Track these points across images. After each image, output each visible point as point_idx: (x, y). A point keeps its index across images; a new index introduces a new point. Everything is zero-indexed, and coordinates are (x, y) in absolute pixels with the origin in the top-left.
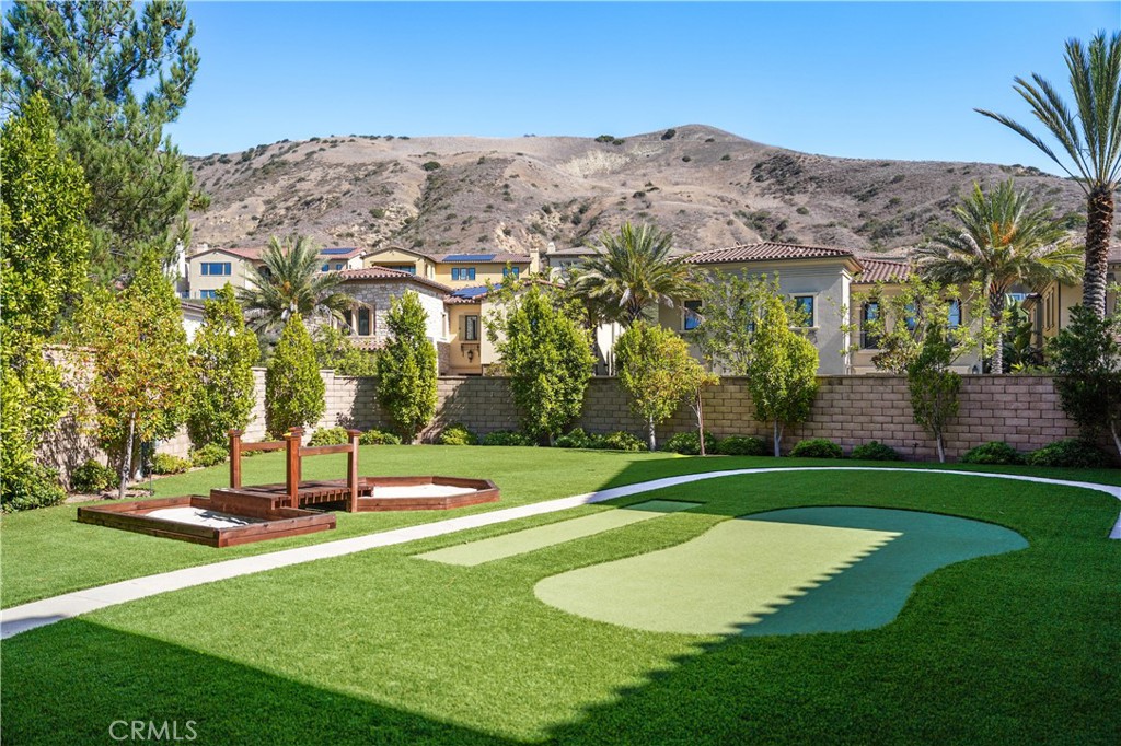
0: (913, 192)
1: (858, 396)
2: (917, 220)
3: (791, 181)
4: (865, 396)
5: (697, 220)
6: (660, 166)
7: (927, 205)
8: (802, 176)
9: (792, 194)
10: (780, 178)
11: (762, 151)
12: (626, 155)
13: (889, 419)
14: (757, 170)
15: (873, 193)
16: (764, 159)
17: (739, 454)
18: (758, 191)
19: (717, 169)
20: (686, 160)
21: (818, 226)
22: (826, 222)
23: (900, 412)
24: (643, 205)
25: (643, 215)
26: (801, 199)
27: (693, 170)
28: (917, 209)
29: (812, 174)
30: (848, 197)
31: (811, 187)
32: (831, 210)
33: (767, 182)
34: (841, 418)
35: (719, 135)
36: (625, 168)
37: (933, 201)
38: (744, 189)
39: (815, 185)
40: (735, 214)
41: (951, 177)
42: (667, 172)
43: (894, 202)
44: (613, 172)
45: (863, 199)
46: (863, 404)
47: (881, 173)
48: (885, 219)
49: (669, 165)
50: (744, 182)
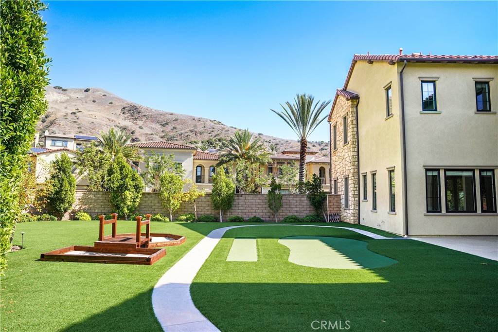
0: (181, 125)
1: (247, 201)
2: (183, 135)
3: (136, 116)
4: (250, 201)
5: (98, 127)
6: (82, 102)
7: (186, 130)
8: (141, 115)
9: (136, 120)
10: (132, 114)
11: (125, 103)
12: (68, 96)
13: (258, 209)
14: (123, 110)
15: (167, 124)
16: (126, 106)
17: (209, 222)
18: (123, 118)
19: (107, 107)
20: (94, 101)
21: (147, 134)
22: (150, 133)
23: (261, 206)
24: (76, 118)
25: (75, 122)
26: (140, 123)
27: (97, 106)
28: (183, 131)
29: (144, 114)
30: (158, 124)
31: (144, 119)
32: (152, 129)
33: (127, 115)
34: (242, 208)
35: (108, 94)
36: (67, 101)
37: (188, 129)
38: (118, 116)
39: (145, 118)
40: (115, 126)
41: (194, 121)
42: (86, 105)
43: (175, 128)
44: (61, 102)
45: (163, 125)
46: (249, 203)
47: (170, 117)
48: (172, 134)
49: (86, 103)
50: (118, 114)
